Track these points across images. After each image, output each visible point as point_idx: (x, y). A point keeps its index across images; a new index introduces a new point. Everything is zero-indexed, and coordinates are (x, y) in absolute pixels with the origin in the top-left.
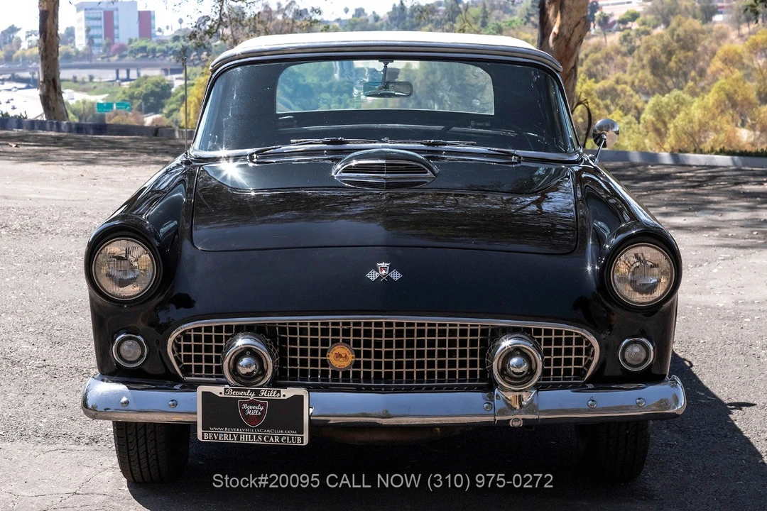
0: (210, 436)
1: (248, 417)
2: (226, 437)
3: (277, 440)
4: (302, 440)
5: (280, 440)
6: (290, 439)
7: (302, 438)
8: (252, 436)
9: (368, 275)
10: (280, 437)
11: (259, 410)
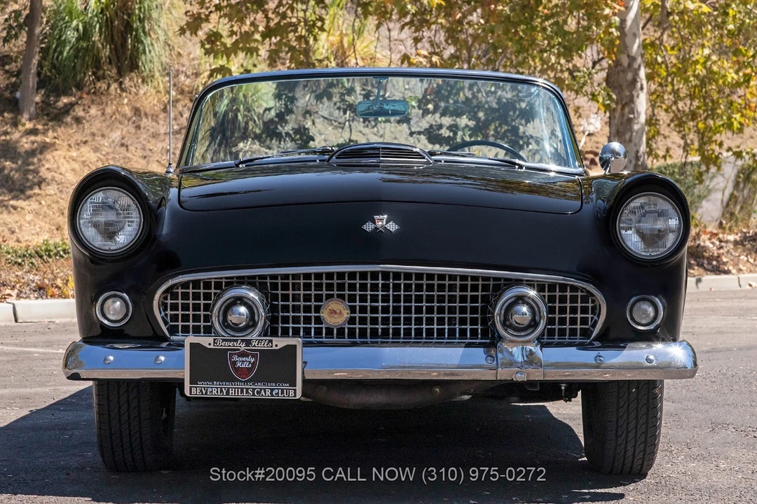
0: (198, 391)
1: (237, 370)
2: (215, 392)
3: (268, 393)
4: (295, 393)
5: (271, 393)
6: (282, 393)
7: (295, 390)
8: (242, 389)
9: (364, 227)
10: (272, 390)
11: (250, 362)
